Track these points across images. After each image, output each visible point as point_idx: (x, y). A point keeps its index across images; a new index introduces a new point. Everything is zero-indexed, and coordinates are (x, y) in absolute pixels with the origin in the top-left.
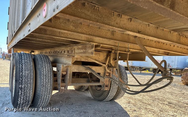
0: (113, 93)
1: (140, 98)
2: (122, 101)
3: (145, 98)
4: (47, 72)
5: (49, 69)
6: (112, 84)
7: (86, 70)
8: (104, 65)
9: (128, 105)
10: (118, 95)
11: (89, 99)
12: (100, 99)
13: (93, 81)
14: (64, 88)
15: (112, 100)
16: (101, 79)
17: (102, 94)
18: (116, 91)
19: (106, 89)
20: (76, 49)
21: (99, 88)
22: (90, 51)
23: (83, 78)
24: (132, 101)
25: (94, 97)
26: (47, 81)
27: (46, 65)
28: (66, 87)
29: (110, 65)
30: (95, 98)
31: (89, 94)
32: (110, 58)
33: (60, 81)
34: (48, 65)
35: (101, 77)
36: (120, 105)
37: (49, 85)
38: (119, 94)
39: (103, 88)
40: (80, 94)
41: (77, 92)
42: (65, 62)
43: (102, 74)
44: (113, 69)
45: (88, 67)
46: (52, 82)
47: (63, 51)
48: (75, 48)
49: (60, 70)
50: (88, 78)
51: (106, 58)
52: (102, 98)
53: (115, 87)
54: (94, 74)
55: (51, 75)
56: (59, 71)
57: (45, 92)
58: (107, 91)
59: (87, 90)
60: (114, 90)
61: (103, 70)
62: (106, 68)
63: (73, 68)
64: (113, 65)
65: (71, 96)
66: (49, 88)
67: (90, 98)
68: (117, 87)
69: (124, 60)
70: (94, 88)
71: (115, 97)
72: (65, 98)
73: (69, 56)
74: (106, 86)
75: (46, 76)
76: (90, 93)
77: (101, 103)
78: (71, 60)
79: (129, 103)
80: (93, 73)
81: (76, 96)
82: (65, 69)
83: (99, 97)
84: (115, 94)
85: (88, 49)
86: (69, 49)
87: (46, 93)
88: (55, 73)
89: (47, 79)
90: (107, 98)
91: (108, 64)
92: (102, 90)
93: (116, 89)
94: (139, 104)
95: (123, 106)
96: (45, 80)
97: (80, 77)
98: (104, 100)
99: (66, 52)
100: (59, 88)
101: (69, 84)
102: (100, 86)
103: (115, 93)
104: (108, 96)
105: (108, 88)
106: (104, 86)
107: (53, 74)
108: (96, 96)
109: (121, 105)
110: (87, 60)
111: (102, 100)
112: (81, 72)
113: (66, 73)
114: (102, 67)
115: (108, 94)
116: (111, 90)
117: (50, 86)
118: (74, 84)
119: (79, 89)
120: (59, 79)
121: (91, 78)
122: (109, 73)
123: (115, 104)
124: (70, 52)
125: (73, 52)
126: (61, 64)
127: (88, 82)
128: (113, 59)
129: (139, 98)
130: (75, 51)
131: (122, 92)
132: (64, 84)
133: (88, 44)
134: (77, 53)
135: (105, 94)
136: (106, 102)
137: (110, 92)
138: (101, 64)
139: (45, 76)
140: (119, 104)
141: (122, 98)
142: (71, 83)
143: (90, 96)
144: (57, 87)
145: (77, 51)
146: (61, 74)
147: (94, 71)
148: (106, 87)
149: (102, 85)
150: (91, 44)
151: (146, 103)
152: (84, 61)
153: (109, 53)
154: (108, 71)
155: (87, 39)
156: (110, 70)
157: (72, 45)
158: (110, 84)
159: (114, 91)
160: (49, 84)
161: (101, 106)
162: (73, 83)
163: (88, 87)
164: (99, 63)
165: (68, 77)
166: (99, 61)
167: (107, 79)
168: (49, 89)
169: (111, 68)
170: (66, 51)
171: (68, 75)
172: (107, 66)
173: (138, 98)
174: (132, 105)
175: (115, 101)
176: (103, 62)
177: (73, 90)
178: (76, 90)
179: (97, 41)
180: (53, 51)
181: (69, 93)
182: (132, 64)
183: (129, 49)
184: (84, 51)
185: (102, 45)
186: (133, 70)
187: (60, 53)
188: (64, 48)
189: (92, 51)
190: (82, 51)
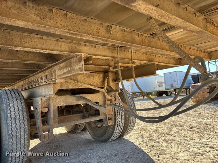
0: (120, 127)
1: (154, 128)
2: (132, 137)
3: (160, 127)
4: (17, 113)
5: (20, 108)
6: (117, 115)
7: (77, 100)
8: (101, 90)
9: (142, 140)
10: (127, 129)
11: (88, 142)
12: (103, 139)
13: (90, 116)
14: (47, 133)
15: (120, 137)
16: (102, 110)
17: (106, 132)
18: (123, 124)
19: (110, 123)
20: (57, 71)
21: (100, 125)
22: (77, 67)
23: (75, 113)
24: (145, 134)
25: (95, 137)
26: (17, 128)
27: (15, 102)
28: (50, 131)
29: (109, 89)
30: (97, 139)
31: (87, 135)
32: (108, 79)
33: (39, 123)
34: (19, 102)
35: (101, 106)
36: (132, 142)
37: (23, 133)
38: (128, 128)
39: (106, 123)
40: (75, 137)
41: (71, 135)
42: (44, 94)
43: (101, 103)
44: (115, 93)
45: (81, 96)
46: (26, 127)
47: (40, 78)
48: (55, 69)
49: (38, 106)
50: (82, 112)
51: (104, 81)
52: (106, 136)
53: (121, 119)
54: (90, 105)
55: (25, 117)
56: (36, 109)
57: (17, 145)
58: (111, 127)
59: (84, 129)
60: (121, 123)
61: (102, 97)
62: (106, 93)
63: (58, 101)
64: (114, 88)
65: (62, 143)
66: (23, 137)
67: (90, 140)
68: (124, 118)
69: (128, 79)
70: (93, 125)
71: (123, 133)
72: (54, 148)
73: (48, 84)
74: (109, 120)
75: (15, 118)
76: (89, 134)
77: (106, 145)
78: (53, 89)
79: (142, 136)
80: (89, 103)
81: (69, 142)
82: (46, 103)
83: (102, 136)
84: (122, 129)
85: (73, 66)
86: (47, 73)
87: (18, 146)
88: (32, 113)
89: (18, 124)
90: (112, 137)
91: (107, 88)
92: (104, 125)
93: (122, 120)
94: (155, 135)
95: (136, 142)
96: (14, 126)
97: (71, 114)
98: (109, 139)
99: (44, 78)
100: (40, 134)
101: (55, 126)
102: (101, 121)
103: (123, 127)
104: (114, 133)
105: (112, 121)
106: (106, 120)
107: (28, 114)
108: (97, 136)
109: (133, 142)
110: (77, 85)
111: (107, 140)
112: (73, 105)
113: (48, 109)
114: (99, 93)
115: (114, 130)
116: (117, 123)
117: (24, 133)
118: (62, 124)
119: (74, 130)
120: (38, 120)
121: (86, 112)
122: (111, 100)
123: (125, 142)
124: (49, 77)
125: (54, 75)
126: (38, 98)
127: (84, 117)
128: (113, 80)
129: (153, 128)
130: (55, 74)
131: (131, 124)
132: (46, 127)
133: (73, 57)
134: (58, 76)
135: (110, 131)
136: (113, 142)
137: (116, 126)
138: (98, 89)
139: (14, 119)
140: (130, 141)
141: (132, 132)
142: (57, 124)
143: (89, 138)
144: (37, 133)
145: (58, 73)
146: (40, 113)
147: (89, 100)
148: (110, 121)
149: (104, 119)
150: (78, 57)
151: (163, 133)
152: (73, 88)
153: (106, 72)
154: (109, 97)
155: (70, 48)
156: (111, 96)
157: (50, 65)
158: (114, 115)
159: (120, 124)
160: (22, 130)
161: (106, 149)
162: (60, 123)
163: (85, 126)
164: (94, 88)
165: (52, 116)
166: (94, 86)
167: (110, 107)
168: (22, 140)
169: (112, 93)
170: (44, 77)
171: (52, 111)
172: (106, 91)
173: (151, 128)
174: (146, 139)
175: (124, 137)
176: (100, 87)
177: (64, 134)
178: (69, 132)
179: (85, 51)
180: (27, 82)
181: (59, 138)
182: (132, 90)
183: (133, 61)
184: (68, 69)
185: (94, 57)
186: (134, 97)
187: (36, 82)
188: (41, 74)
189: (81, 66)
190: (66, 70)
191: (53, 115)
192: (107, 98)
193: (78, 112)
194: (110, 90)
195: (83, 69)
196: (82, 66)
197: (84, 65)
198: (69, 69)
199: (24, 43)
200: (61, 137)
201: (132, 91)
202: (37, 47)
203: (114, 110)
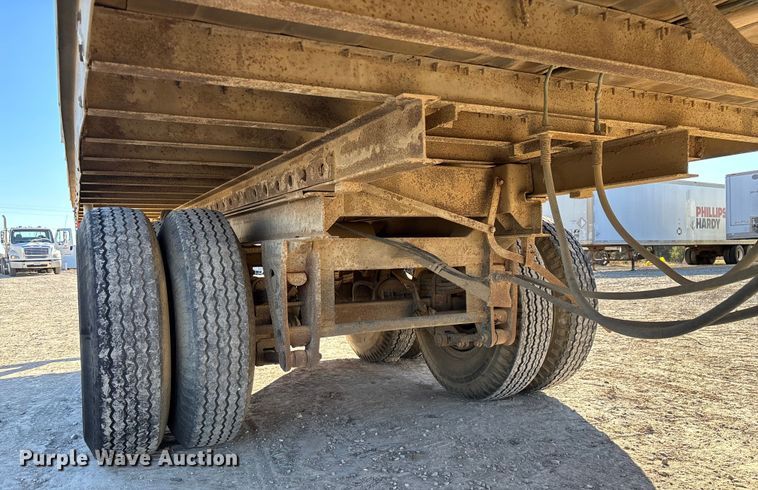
0: (533, 356)
1: (661, 373)
2: (574, 393)
3: (683, 370)
4: (220, 280)
5: (228, 269)
6: (524, 315)
7: (395, 256)
8: (477, 225)
9: (610, 405)
10: (557, 364)
11: (423, 393)
12: (473, 389)
13: (434, 312)
14: (303, 348)
15: (532, 390)
16: (474, 291)
17: (482, 367)
18: (547, 348)
19: (501, 339)
20: (337, 154)
21: (464, 341)
22: (404, 143)
23: (387, 298)
24: (624, 388)
25: (446, 381)
26: (221, 325)
27: (214, 250)
28: (312, 345)
29: (505, 224)
30: (451, 388)
31: (422, 374)
32: (504, 188)
33: (280, 318)
34: (224, 249)
35: (471, 278)
36: (573, 408)
37: (235, 342)
38: (563, 360)
39: (485, 337)
40: (381, 374)
41: (370, 367)
42: (295, 229)
43: (472, 270)
44: (524, 240)
45: (407, 244)
46: (245, 325)
47: (283, 178)
48: (331, 150)
49: (277, 265)
50: (407, 296)
51: (487, 195)
52: (482, 381)
53: (539, 328)
54: (437, 272)
55: (241, 295)
56: (273, 274)
57: (220, 375)
58: (503, 351)
59: (412, 354)
60: (537, 341)
61: (477, 250)
62: (491, 237)
63: (336, 253)
64: (523, 221)
65: (342, 388)
66: (235, 353)
67: (429, 387)
68: (550, 327)
69: (577, 188)
70: (441, 341)
71: (545, 377)
72: (318, 398)
73: (308, 198)
74: (497, 327)
75: (215, 297)
76: (426, 368)
77: (481, 407)
78: (323, 213)
79: (612, 395)
80: (431, 267)
81: (365, 386)
82: (302, 259)
83: (469, 379)
84: (542, 361)
85: (391, 139)
86: (305, 161)
87: (223, 378)
88: (259, 286)
89: (223, 314)
90: (505, 384)
91: (496, 220)
92: (479, 344)
93: (544, 335)
94: (660, 397)
95: (587, 412)
96: (211, 318)
97: (374, 298)
98: (492, 391)
99: (296, 179)
100: (281, 349)
101: (326, 330)
102: (468, 329)
103: (544, 357)
104: (512, 373)
105: (508, 333)
106: (487, 328)
107: (250, 289)
108: (455, 377)
109: (577, 410)
110: (396, 207)
111: (485, 393)
112: (379, 272)
113: (308, 278)
114: (470, 236)
115: (512, 363)
116: (523, 341)
117: (238, 342)
118: (346, 326)
119: (380, 352)
120: (277, 308)
121: (421, 298)
122: (507, 264)
123: (546, 407)
124: (311, 174)
125: (327, 168)
126: (279, 241)
127: (413, 312)
128: (520, 192)
129: (654, 371)
130: (332, 166)
131: (574, 351)
132: (300, 330)
133: (392, 107)
134: (342, 172)
135: (498, 366)
136: (505, 403)
137: (521, 350)
138: (465, 222)
139: (211, 299)
140: (567, 404)
141: (576, 376)
142: (331, 326)
143: (426, 382)
144: (273, 349)
145: (341, 162)
146: (283, 286)
147: (433, 258)
148: (499, 331)
149: (479, 323)
150: (408, 107)
151: (694, 393)
152: (385, 214)
153: (498, 163)
154: (502, 252)
155: (384, 79)
156: (510, 249)
157: (318, 136)
158: (514, 315)
159: (536, 346)
160: (234, 332)
161: (481, 421)
162: (341, 323)
163: (415, 342)
164: (452, 219)
165: (318, 298)
166: (453, 210)
167: (502, 283)
168: (234, 361)
169: (514, 239)
170: (296, 174)
171: (317, 284)
172: (494, 230)
173: (649, 371)
174: (626, 404)
175: (546, 392)
176: (472, 214)
177: (349, 362)
178: (365, 358)
179: (433, 87)
180: (243, 190)
181: (333, 373)
182: (591, 234)
183: (601, 121)
184: (374, 150)
185: (460, 107)
186: (597, 263)
187: (272, 191)
188: (286, 164)
189: (415, 141)
190: (365, 154)
191: (320, 297)
192: (495, 255)
193: (395, 296)
194: (506, 229)
195: (421, 151)
196: (420, 137)
197: (424, 135)
198: (378, 150)
199: (247, 62)
200: (340, 370)
201: (590, 237)
202: (284, 75)
203: (515, 297)
